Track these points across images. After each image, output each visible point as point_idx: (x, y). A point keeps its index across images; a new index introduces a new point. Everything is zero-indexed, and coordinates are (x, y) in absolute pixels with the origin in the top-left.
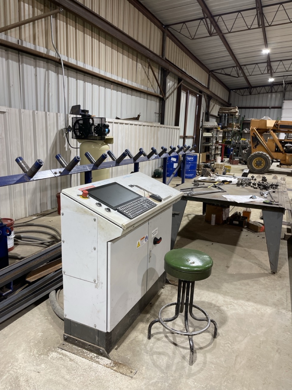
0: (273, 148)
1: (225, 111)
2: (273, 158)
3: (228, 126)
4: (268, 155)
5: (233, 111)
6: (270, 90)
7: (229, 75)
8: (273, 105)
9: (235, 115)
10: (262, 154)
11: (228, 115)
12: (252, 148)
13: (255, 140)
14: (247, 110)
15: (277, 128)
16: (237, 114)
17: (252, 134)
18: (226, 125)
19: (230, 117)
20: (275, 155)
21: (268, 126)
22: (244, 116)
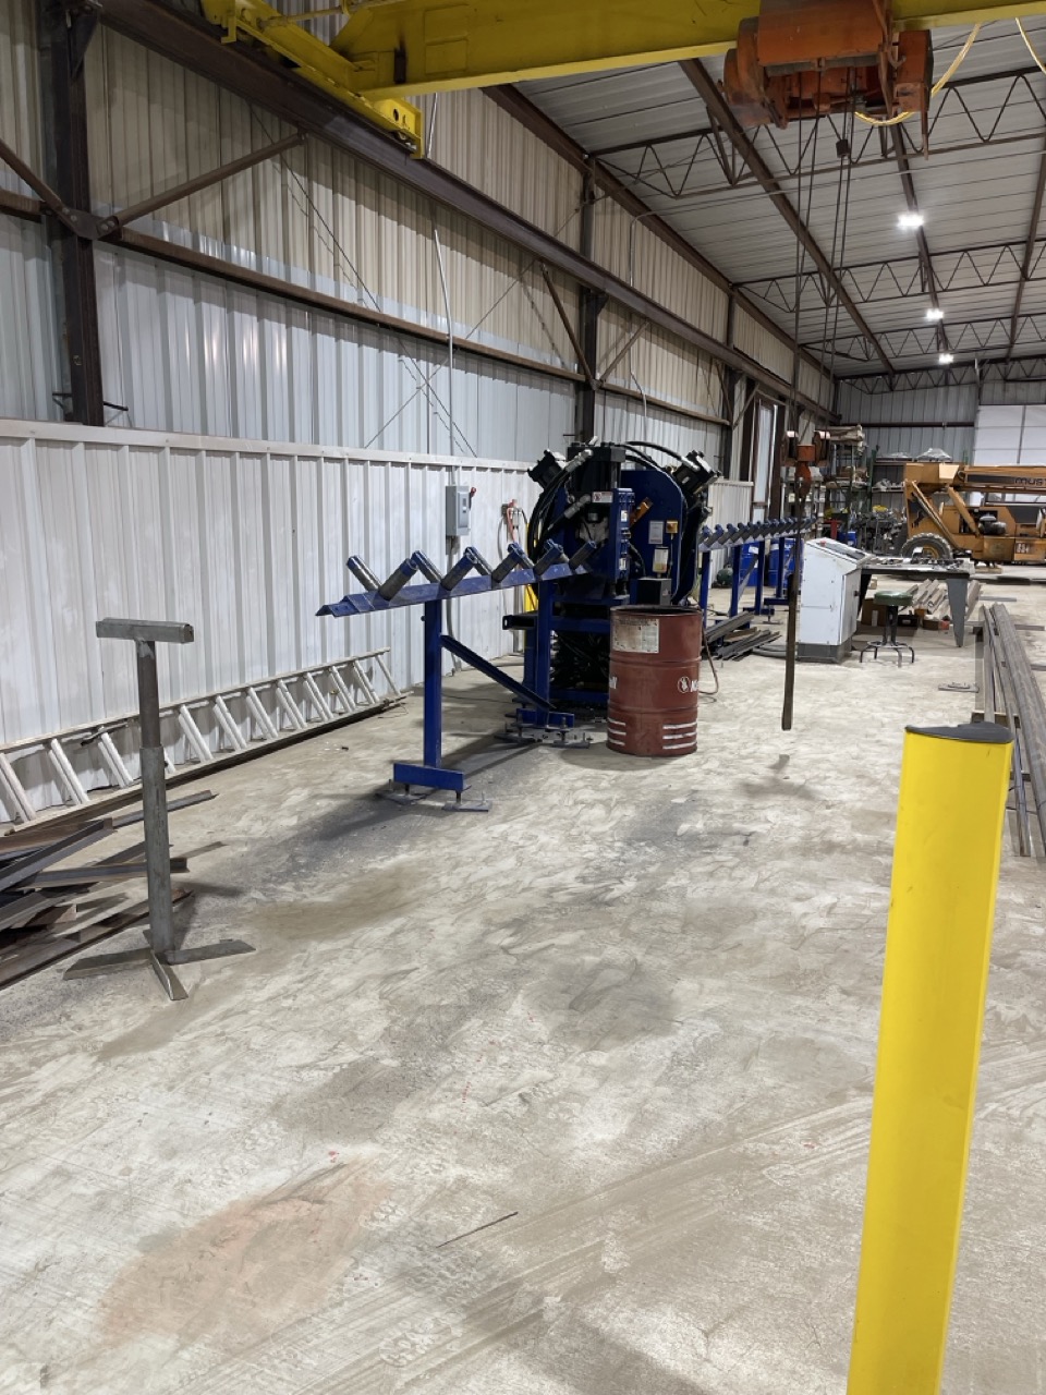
0: (956, 526)
2: (955, 548)
3: (838, 475)
4: (944, 541)
5: (850, 436)
6: (942, 378)
7: (846, 355)
8: (951, 417)
9: (856, 447)
10: (932, 538)
11: (838, 447)
12: (909, 527)
13: (915, 508)
14: (884, 431)
15: (963, 483)
16: (861, 444)
17: (907, 496)
18: (834, 473)
19: (844, 451)
20: (960, 541)
21: (942, 476)
22: (878, 447)
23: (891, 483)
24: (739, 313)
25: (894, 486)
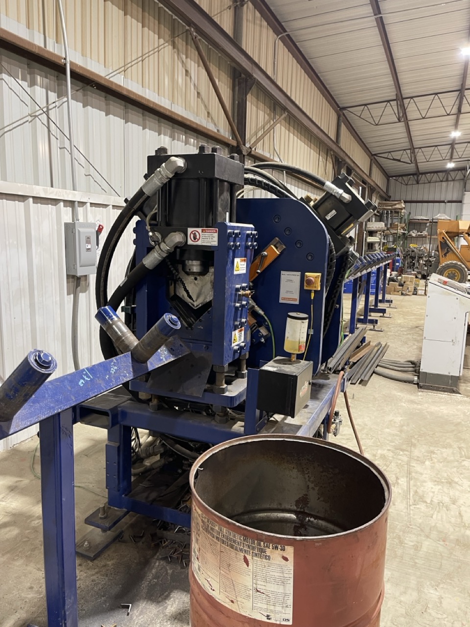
1: (386, 206)
3: (391, 227)
4: (463, 266)
5: (398, 206)
6: (446, 177)
7: (399, 161)
8: (449, 198)
10: (456, 264)
11: (391, 212)
12: (441, 256)
13: (444, 246)
14: (414, 204)
16: (403, 211)
17: (440, 239)
19: (394, 215)
21: (460, 228)
22: (410, 213)
23: (418, 232)
24: (343, 128)
25: (419, 233)
